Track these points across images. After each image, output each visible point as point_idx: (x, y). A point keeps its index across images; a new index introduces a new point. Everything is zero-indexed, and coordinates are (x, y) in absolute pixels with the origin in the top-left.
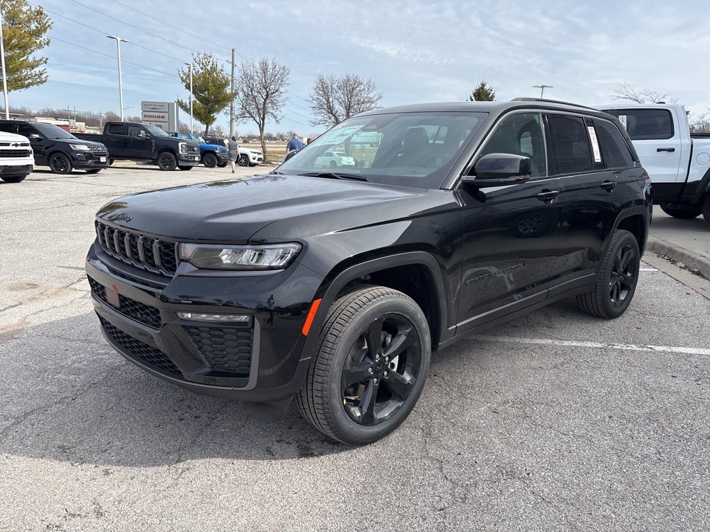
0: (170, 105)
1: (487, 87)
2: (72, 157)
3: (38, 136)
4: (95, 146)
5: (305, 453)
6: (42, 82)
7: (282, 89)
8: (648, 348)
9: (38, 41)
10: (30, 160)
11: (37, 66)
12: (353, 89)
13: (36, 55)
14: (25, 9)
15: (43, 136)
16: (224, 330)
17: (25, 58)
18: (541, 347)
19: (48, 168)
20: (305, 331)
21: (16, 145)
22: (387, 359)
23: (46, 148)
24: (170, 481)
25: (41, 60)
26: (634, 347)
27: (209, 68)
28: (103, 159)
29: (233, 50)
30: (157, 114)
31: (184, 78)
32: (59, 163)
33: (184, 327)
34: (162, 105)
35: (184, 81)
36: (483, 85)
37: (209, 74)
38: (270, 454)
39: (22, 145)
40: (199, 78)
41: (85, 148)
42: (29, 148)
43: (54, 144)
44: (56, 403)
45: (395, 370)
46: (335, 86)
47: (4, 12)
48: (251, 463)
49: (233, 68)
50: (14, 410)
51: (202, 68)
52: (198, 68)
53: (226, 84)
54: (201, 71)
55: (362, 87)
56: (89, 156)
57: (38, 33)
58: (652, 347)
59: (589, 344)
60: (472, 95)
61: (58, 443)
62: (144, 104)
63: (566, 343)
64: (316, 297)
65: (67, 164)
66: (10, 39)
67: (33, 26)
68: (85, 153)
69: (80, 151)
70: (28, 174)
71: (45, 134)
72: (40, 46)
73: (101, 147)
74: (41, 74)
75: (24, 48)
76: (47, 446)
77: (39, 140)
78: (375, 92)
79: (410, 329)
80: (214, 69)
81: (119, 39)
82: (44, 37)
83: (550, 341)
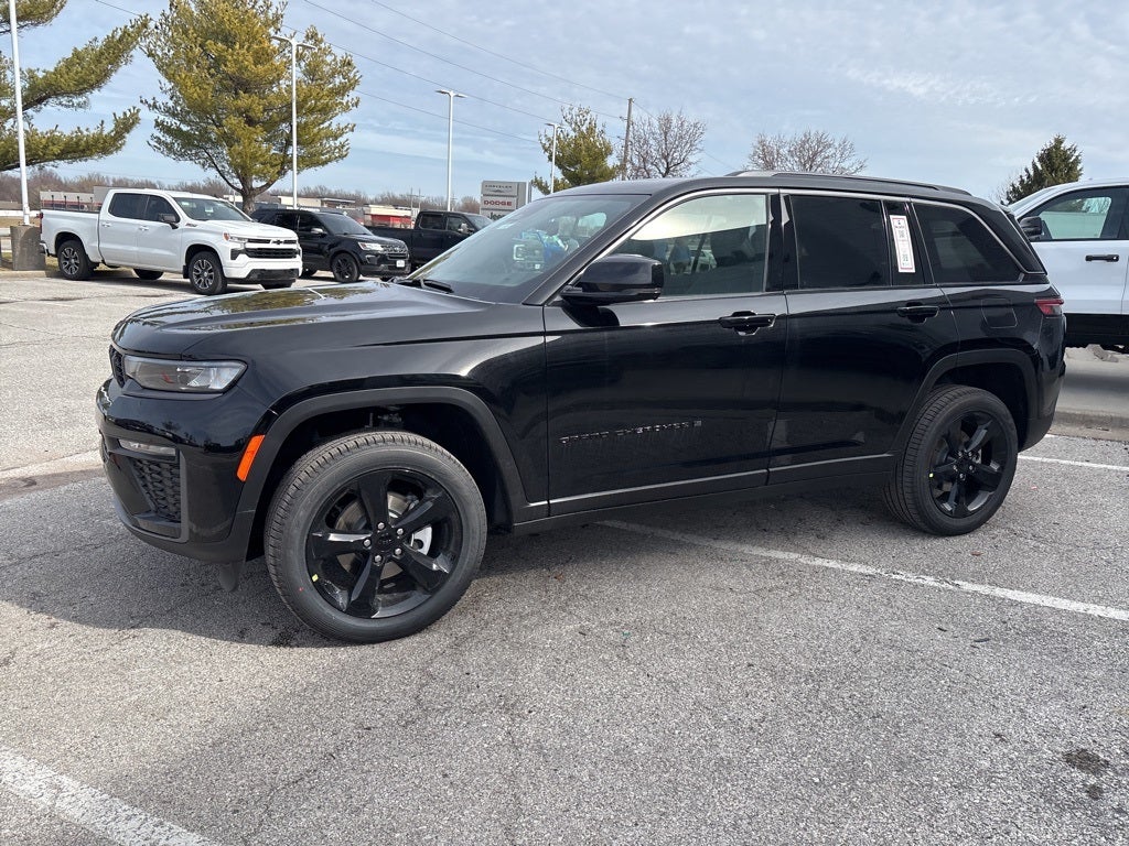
0: (520, 186)
1: (1066, 145)
2: (360, 260)
3: (320, 230)
4: (391, 245)
5: (282, 641)
6: (342, 157)
7: (691, 159)
8: (953, 584)
9: (344, 102)
10: (296, 263)
11: (341, 135)
12: (815, 154)
13: (339, 120)
14: (329, 59)
15: (328, 231)
16: (162, 465)
17: (326, 124)
18: (770, 560)
19: (330, 274)
20: (242, 473)
21: (278, 242)
22: (400, 531)
23: (331, 246)
24: (105, 645)
25: (346, 127)
26: (930, 581)
27: (584, 129)
28: (400, 263)
29: (630, 100)
30: (501, 199)
31: (547, 145)
32: (344, 268)
33: (129, 458)
34: (509, 185)
35: (546, 150)
36: (1059, 142)
37: (584, 138)
38: (242, 636)
39: (286, 242)
40: (569, 145)
41: (377, 248)
42: (296, 246)
43: (340, 241)
44: (75, 549)
45: (425, 550)
46: (784, 151)
47: (303, 64)
48: (205, 641)
49: (628, 127)
50: (28, 549)
51: (574, 130)
52: (568, 129)
53: (609, 151)
54: (572, 134)
55: (830, 151)
56: (382, 258)
57: (342, 90)
58: (960, 583)
59: (855, 568)
60: (1036, 160)
61: (36, 589)
62: (487, 185)
63: (819, 562)
64: (256, 432)
65: (353, 270)
66: (305, 101)
67: (338, 80)
68: (377, 255)
69: (371, 252)
70: (294, 281)
71: (329, 228)
72: (346, 108)
73: (399, 246)
74: (343, 146)
75: (326, 111)
76: (22, 591)
77: (322, 236)
78: (853, 159)
79: (440, 494)
80: (591, 130)
81: (452, 94)
82: (352, 95)
83: (794, 556)
